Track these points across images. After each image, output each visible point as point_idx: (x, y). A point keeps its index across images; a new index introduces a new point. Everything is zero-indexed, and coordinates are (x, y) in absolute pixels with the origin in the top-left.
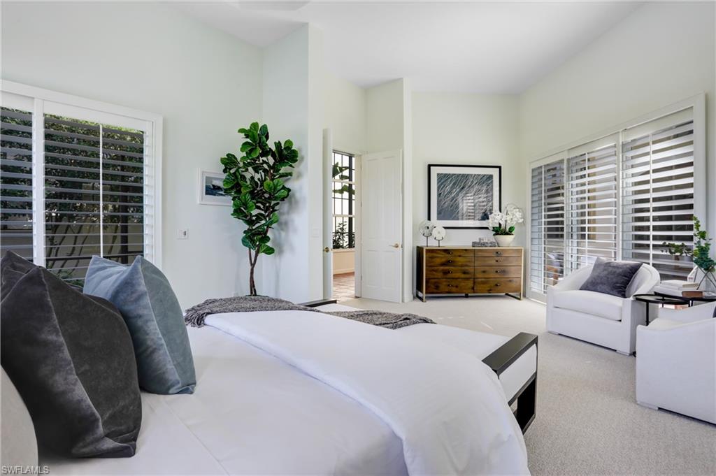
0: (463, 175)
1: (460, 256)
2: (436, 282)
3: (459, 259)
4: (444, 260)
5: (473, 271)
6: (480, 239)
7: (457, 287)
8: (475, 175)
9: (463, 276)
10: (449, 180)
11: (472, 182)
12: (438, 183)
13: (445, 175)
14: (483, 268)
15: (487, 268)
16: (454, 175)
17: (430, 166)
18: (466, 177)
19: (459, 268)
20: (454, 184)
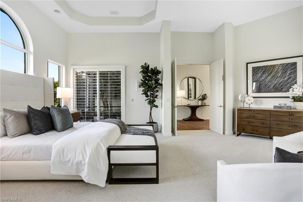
0: (271, 66)
1: (259, 114)
2: (243, 127)
3: (258, 115)
4: (248, 115)
5: (269, 123)
6: (280, 104)
7: (257, 131)
8: (280, 64)
9: (262, 125)
10: (261, 70)
11: (278, 69)
12: (253, 73)
13: (258, 67)
14: (277, 122)
15: (280, 123)
16: (263, 66)
17: (247, 64)
18: (274, 66)
19: (260, 120)
20: (264, 72)
